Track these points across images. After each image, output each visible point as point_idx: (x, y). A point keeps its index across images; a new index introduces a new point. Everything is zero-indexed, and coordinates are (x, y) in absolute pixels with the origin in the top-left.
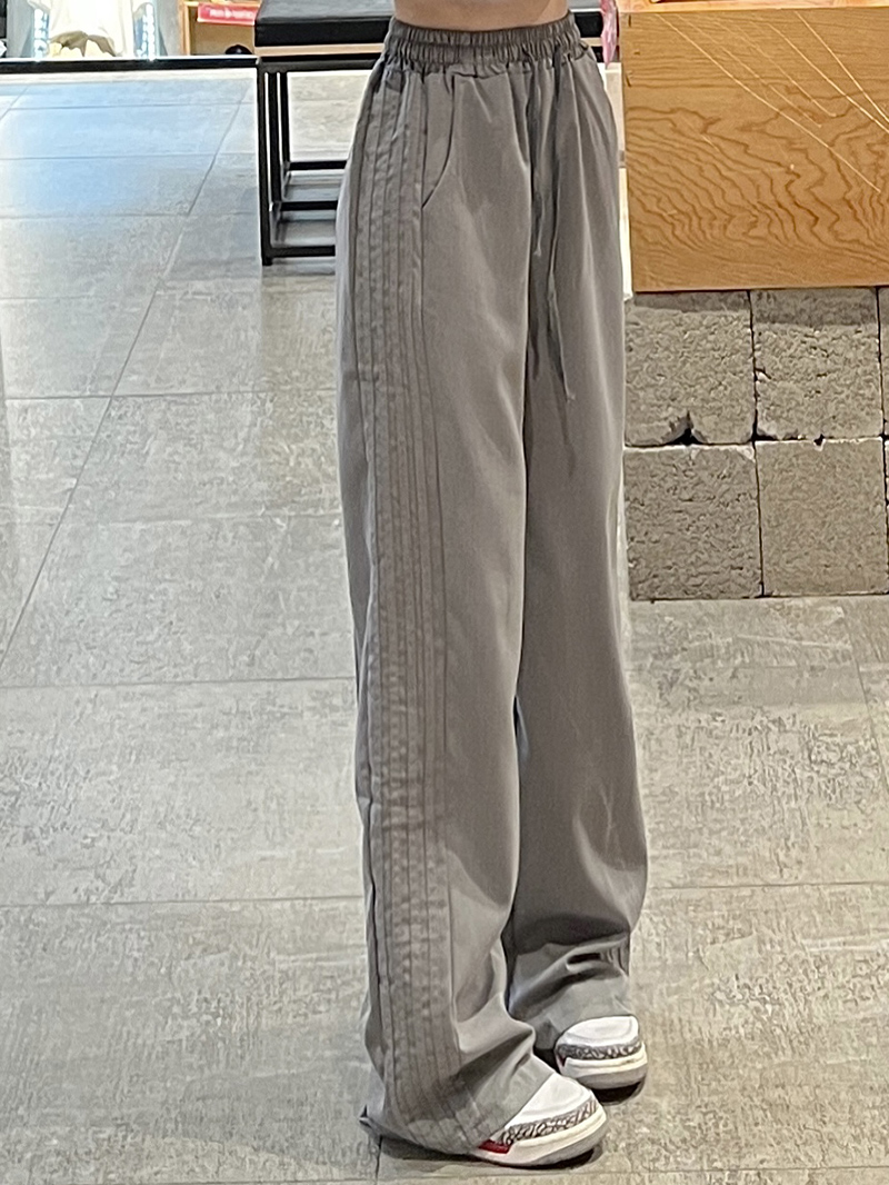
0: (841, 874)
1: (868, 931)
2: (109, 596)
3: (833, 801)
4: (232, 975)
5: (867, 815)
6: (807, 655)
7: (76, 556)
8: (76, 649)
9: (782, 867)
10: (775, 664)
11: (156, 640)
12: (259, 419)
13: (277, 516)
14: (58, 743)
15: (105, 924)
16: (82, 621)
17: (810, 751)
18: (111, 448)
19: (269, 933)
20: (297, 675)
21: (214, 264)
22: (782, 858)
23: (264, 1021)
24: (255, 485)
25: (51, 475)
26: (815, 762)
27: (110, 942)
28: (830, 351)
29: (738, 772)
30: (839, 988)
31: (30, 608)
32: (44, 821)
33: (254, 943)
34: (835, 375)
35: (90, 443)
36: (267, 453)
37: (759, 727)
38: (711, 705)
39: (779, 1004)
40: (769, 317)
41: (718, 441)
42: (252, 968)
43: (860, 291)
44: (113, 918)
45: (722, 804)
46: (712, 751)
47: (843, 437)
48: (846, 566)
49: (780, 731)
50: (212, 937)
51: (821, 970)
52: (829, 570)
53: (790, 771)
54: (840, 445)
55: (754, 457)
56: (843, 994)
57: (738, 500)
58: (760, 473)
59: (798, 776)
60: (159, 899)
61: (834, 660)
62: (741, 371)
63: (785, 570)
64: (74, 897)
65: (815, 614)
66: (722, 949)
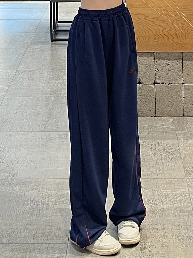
0: (171, 176)
1: (176, 189)
2: (14, 113)
3: (170, 161)
4: (39, 195)
5: (177, 164)
6: (165, 129)
7: (7, 104)
8: (7, 124)
10: (158, 131)
11: (24, 123)
12: (49, 76)
13: (51, 97)
14: (2, 144)
15: (11, 183)
16: (8, 118)
17: (165, 150)
18: (16, 81)
19: (47, 186)
20: (55, 130)
21: (40, 42)
22: (158, 173)
23: (44, 206)
24: (47, 90)
25: (3, 87)
26: (166, 152)
27: (12, 187)
28: (172, 65)
29: (148, 154)
30: (170, 201)
33: (43, 188)
34: (172, 70)
35: (12, 80)
36: (50, 83)
37: (154, 144)
38: (143, 139)
39: (157, 205)
40: (158, 58)
41: (146, 84)
42: (42, 193)
43: (179, 53)
44: (13, 182)
45: (145, 160)
46: (143, 149)
47: (174, 84)
48: (174, 110)
49: (158, 145)
50: (34, 187)
51: (166, 197)
52: (170, 111)
53: (160, 154)
54: (173, 85)
55: (155, 87)
56: (170, 202)
57: (150, 96)
58: (156, 91)
59: (162, 155)
60: (23, 178)
61: (171, 130)
62: (152, 69)
63: (160, 111)
64: (4, 178)
65: (167, 120)
66: (144, 192)
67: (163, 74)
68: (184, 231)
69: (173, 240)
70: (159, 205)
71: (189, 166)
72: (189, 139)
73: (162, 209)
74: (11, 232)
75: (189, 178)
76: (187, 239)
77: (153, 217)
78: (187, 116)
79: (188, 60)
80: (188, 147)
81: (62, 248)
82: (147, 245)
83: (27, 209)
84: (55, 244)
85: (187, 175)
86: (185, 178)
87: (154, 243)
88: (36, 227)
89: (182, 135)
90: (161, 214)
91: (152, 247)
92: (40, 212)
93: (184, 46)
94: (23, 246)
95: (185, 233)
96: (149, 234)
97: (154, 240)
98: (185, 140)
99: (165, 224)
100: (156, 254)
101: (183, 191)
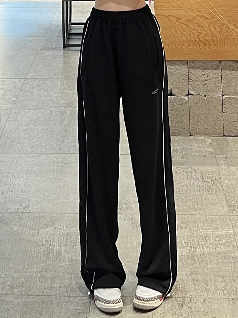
0: (211, 213)
1: (218, 229)
2: (24, 130)
3: (209, 192)
4: (55, 233)
5: (218, 197)
6: (202, 152)
7: (15, 119)
8: (15, 143)
10: (194, 154)
11: (35, 142)
12: (62, 85)
13: (67, 110)
14: (10, 169)
15: (22, 218)
16: (17, 136)
17: (203, 178)
18: (25, 90)
19: (64, 222)
20: (72, 152)
22: (196, 206)
23: (62, 248)
24: (61, 102)
25: (10, 97)
26: (204, 182)
27: (23, 223)
29: (184, 184)
30: (211, 244)
31: (4, 132)
32: (6, 190)
33: (60, 224)
34: (209, 81)
35: (19, 89)
36: (64, 93)
37: (189, 171)
38: (176, 165)
39: (196, 248)
40: (192, 67)
41: (179, 95)
42: (59, 232)
43: (216, 62)
44: (24, 217)
45: (179, 192)
46: (177, 177)
47: (212, 95)
48: (212, 129)
49: (195, 173)
50: (49, 222)
51: (206, 239)
52: (208, 129)
53: (198, 183)
54: (211, 97)
55: (188, 100)
56: (212, 246)
57: (184, 111)
58: (190, 104)
59: (200, 185)
60: (36, 212)
61: (209, 154)
62: (185, 79)
63: (196, 129)
64: (14, 210)
65: (204, 141)
66: (180, 231)
67: (198, 84)
68: (230, 283)
69: (217, 295)
70: (199, 249)
71: (233, 200)
72: (232, 165)
73: (202, 254)
74: (24, 281)
75: (233, 215)
76: (234, 294)
77: (192, 264)
78: (228, 136)
79: (228, 69)
80: (231, 176)
81: (84, 302)
82: (186, 300)
83: (42, 251)
84: (76, 297)
85: (231, 211)
86: (228, 215)
87: (194, 298)
88: (52, 275)
89: (223, 160)
90: (201, 260)
91: (191, 304)
92: (56, 255)
93: (223, 54)
94: (38, 299)
95: (231, 287)
96: (188, 287)
97: (194, 295)
98: (227, 167)
99: (207, 274)
100: (198, 311)
101: (227, 232)
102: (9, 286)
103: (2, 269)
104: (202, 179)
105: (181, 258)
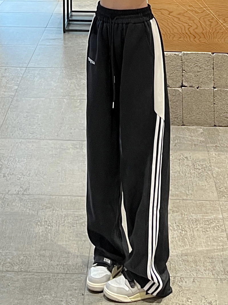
0: (202, 198)
1: (208, 213)
2: (25, 116)
3: (200, 179)
4: (53, 215)
5: (208, 183)
6: (194, 141)
7: (17, 106)
8: (17, 129)
9: (187, 195)
10: (186, 143)
11: (36, 128)
12: (62, 74)
14: (12, 153)
15: (22, 199)
16: (18, 122)
18: (26, 79)
19: (62, 204)
20: (68, 139)
22: (187, 193)
23: (60, 228)
24: (60, 91)
25: (12, 85)
26: (196, 169)
27: (23, 204)
28: (201, 67)
29: (176, 170)
30: (201, 227)
31: (6, 118)
32: (8, 173)
34: (202, 72)
35: (21, 78)
36: (63, 82)
37: (182, 159)
39: (186, 231)
40: (186, 59)
41: (172, 87)
42: (58, 213)
44: (24, 198)
45: (172, 178)
47: (204, 87)
48: (204, 119)
49: (187, 160)
50: (48, 204)
51: (197, 223)
52: (199, 120)
53: (189, 170)
54: (203, 89)
55: (182, 91)
56: (202, 229)
57: (177, 101)
58: (183, 95)
59: (191, 172)
60: (36, 194)
61: (200, 143)
62: (179, 70)
63: (188, 119)
64: (15, 192)
65: (196, 131)
66: (171, 215)
67: (191, 76)
68: (218, 264)
69: (206, 275)
70: (189, 232)
71: (222, 186)
73: (192, 237)
74: (24, 259)
75: (223, 201)
76: (222, 275)
77: (183, 246)
78: (218, 126)
80: (221, 163)
81: (80, 279)
82: (177, 279)
83: (40, 231)
84: (73, 275)
85: (220, 197)
86: (218, 201)
87: (184, 277)
88: (51, 254)
90: (191, 243)
91: (181, 283)
92: (55, 235)
94: (36, 276)
95: (220, 268)
96: (179, 267)
97: (184, 274)
98: (217, 155)
99: (197, 256)
100: (187, 290)
101: (216, 217)
102: (9, 263)
103: (3, 247)
104: (193, 166)
105: (172, 240)
